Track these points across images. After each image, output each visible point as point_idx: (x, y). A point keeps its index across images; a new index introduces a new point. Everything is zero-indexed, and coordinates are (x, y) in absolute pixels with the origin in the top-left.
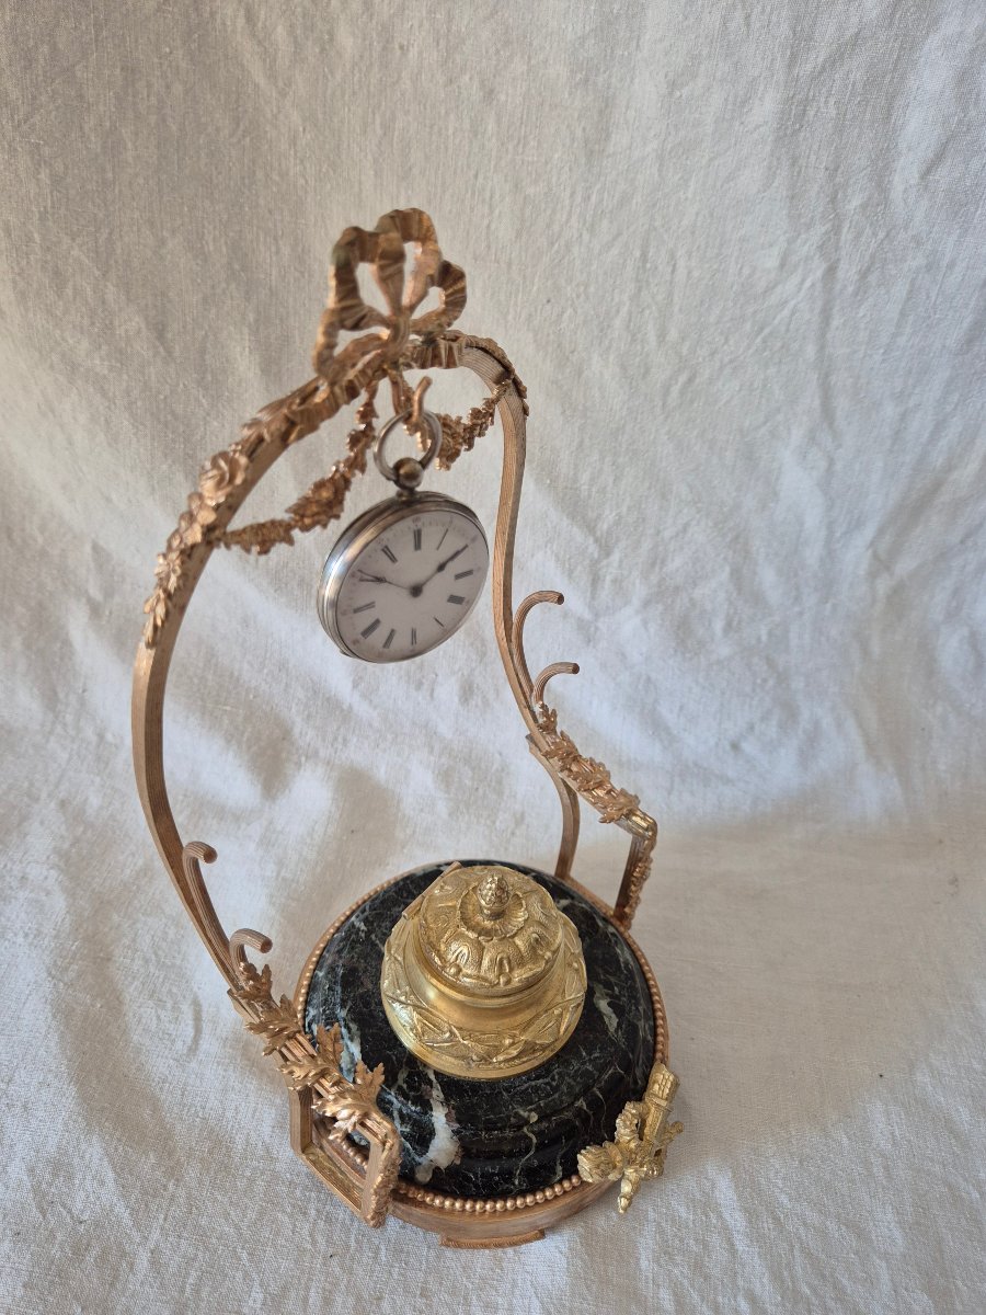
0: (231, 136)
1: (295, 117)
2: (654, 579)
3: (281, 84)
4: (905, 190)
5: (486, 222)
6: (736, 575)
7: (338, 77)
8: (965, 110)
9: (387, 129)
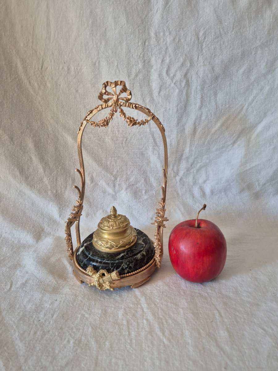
0: (27, 102)
1: (40, 99)
2: (127, 183)
3: (36, 93)
4: (156, 97)
5: (80, 114)
6: (145, 180)
7: (48, 91)
8: (162, 81)
9: (58, 99)
